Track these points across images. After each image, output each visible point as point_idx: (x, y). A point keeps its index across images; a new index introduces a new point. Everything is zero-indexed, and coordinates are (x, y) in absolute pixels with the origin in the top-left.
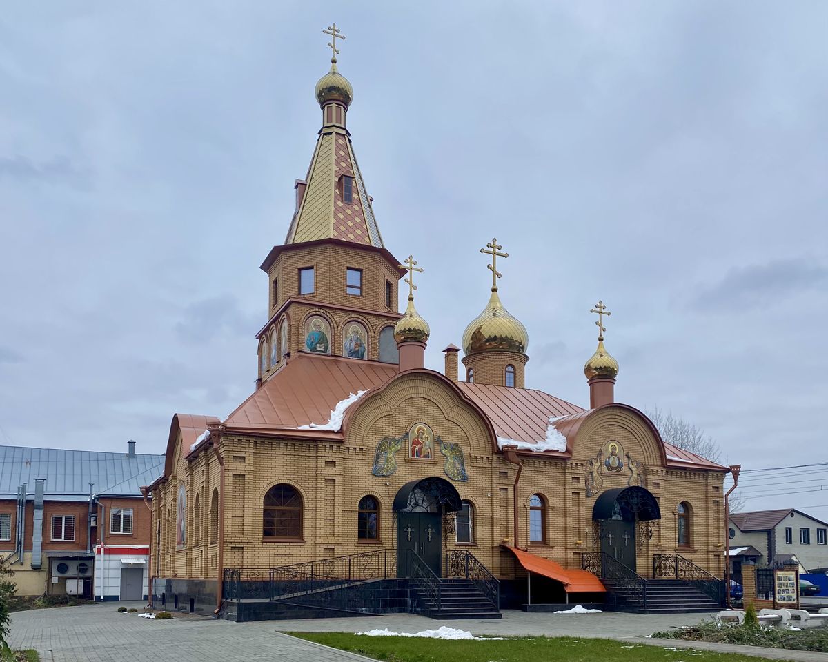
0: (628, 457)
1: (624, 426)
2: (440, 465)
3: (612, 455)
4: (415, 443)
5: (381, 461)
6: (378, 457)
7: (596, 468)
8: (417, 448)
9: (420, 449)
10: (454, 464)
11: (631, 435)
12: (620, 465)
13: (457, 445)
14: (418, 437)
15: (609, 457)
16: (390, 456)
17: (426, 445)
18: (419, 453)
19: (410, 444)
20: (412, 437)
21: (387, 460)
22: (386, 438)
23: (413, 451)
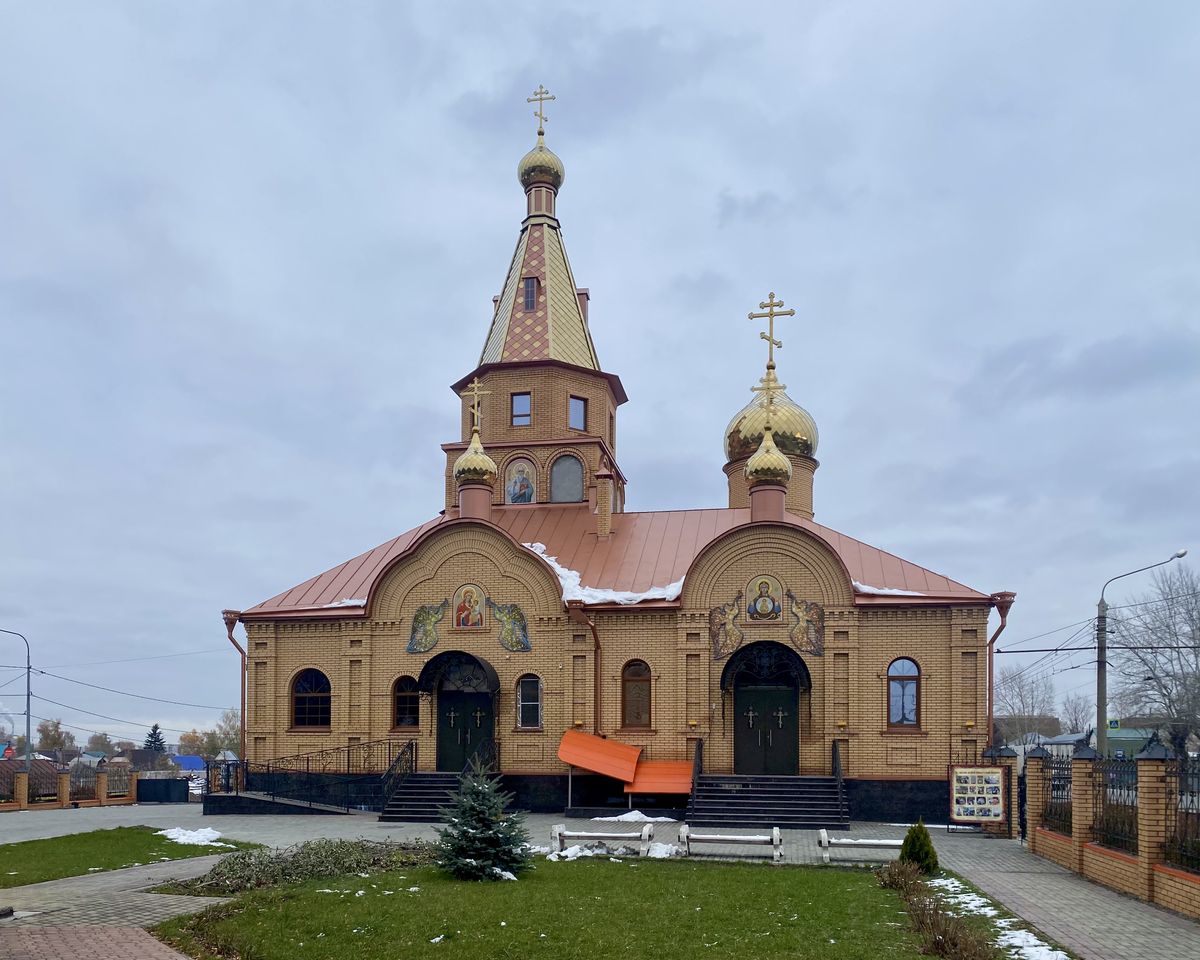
0: (790, 595)
1: (783, 552)
2: (495, 632)
3: (761, 596)
4: (461, 609)
5: (419, 636)
6: (414, 630)
7: (731, 617)
8: (463, 616)
9: (467, 616)
10: (513, 630)
11: (798, 564)
12: (776, 611)
13: (515, 606)
14: (464, 602)
15: (756, 601)
16: (429, 628)
17: (475, 611)
18: (465, 622)
19: (455, 612)
20: (457, 602)
21: (426, 633)
22: (423, 607)
23: (458, 620)
